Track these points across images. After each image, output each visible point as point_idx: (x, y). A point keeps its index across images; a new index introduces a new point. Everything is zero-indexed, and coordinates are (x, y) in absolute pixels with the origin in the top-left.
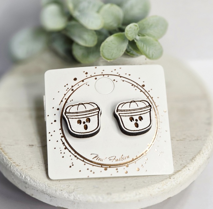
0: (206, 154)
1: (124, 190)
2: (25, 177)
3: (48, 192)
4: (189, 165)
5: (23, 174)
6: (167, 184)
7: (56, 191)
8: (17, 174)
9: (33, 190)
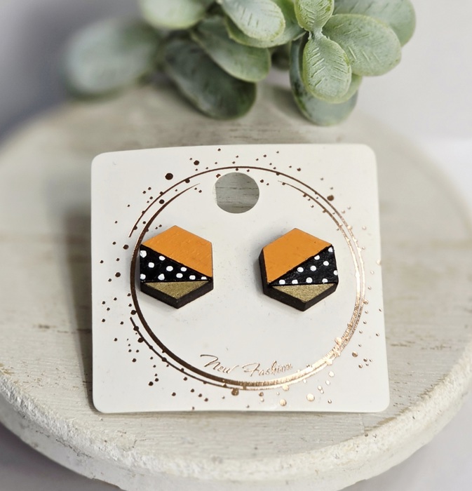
0: (460, 384)
1: (254, 455)
2: (22, 401)
3: (74, 443)
4: (415, 408)
5: (19, 393)
6: (357, 449)
7: (92, 442)
8: (4, 392)
9: (39, 433)
